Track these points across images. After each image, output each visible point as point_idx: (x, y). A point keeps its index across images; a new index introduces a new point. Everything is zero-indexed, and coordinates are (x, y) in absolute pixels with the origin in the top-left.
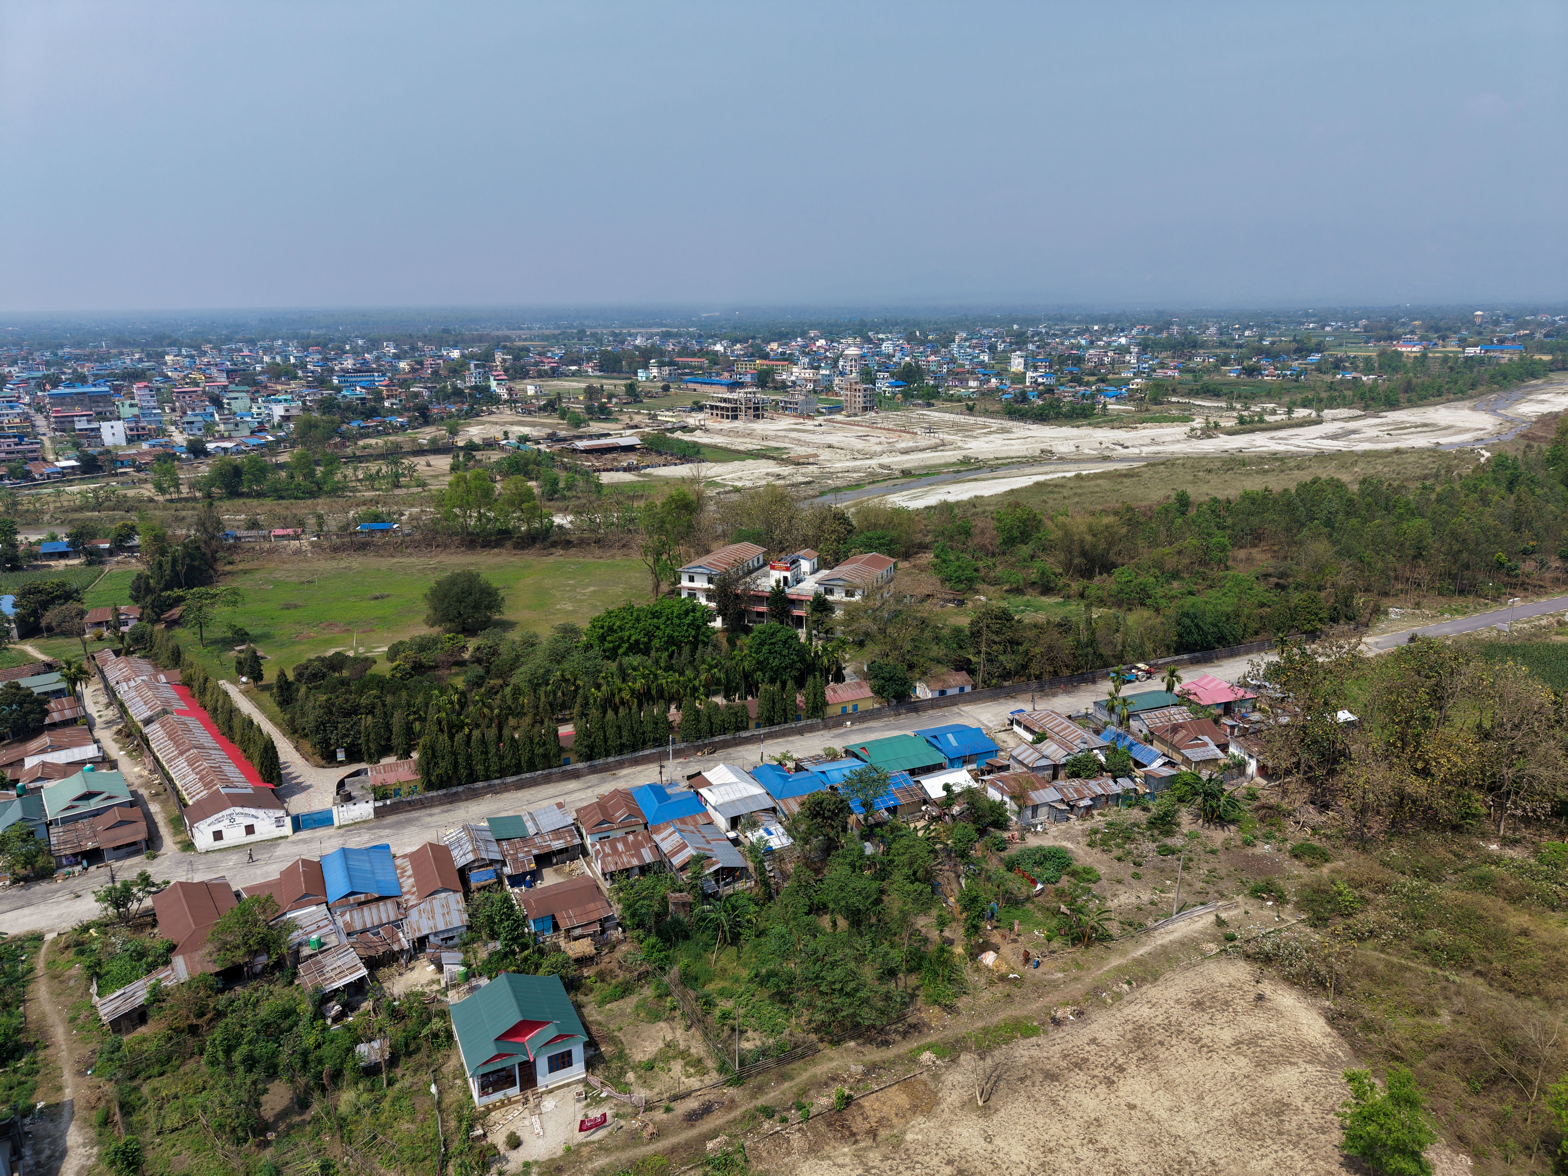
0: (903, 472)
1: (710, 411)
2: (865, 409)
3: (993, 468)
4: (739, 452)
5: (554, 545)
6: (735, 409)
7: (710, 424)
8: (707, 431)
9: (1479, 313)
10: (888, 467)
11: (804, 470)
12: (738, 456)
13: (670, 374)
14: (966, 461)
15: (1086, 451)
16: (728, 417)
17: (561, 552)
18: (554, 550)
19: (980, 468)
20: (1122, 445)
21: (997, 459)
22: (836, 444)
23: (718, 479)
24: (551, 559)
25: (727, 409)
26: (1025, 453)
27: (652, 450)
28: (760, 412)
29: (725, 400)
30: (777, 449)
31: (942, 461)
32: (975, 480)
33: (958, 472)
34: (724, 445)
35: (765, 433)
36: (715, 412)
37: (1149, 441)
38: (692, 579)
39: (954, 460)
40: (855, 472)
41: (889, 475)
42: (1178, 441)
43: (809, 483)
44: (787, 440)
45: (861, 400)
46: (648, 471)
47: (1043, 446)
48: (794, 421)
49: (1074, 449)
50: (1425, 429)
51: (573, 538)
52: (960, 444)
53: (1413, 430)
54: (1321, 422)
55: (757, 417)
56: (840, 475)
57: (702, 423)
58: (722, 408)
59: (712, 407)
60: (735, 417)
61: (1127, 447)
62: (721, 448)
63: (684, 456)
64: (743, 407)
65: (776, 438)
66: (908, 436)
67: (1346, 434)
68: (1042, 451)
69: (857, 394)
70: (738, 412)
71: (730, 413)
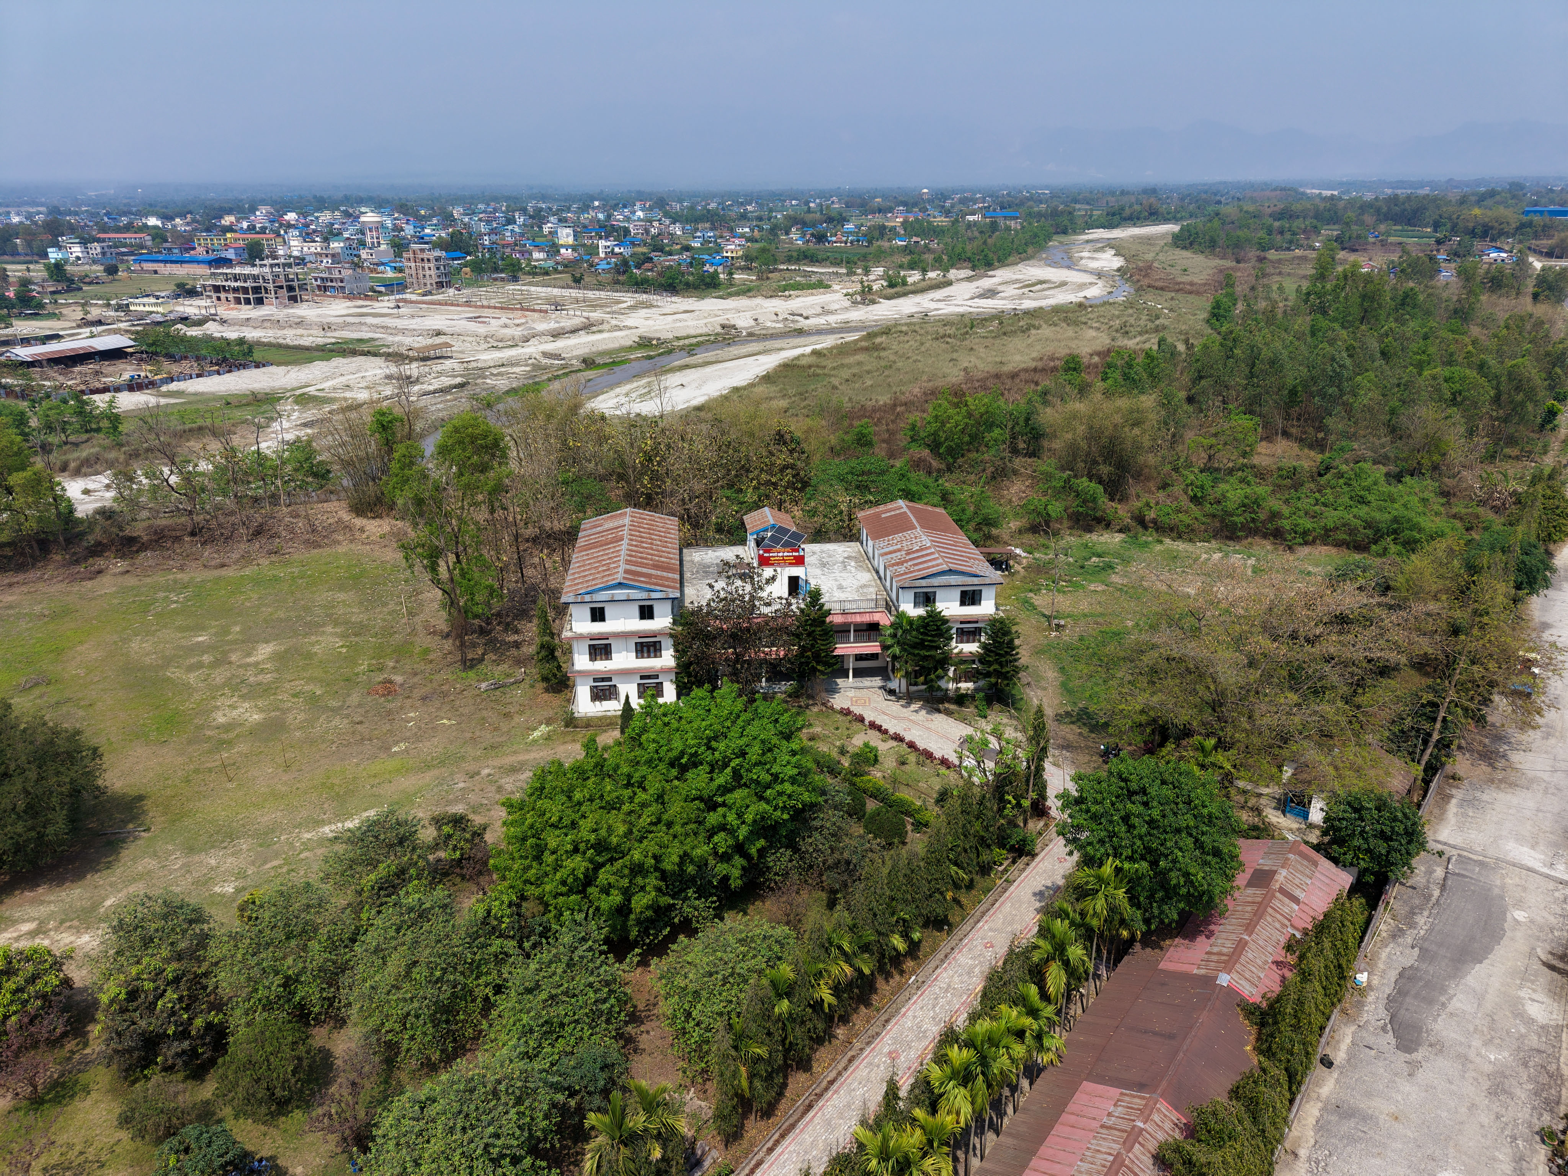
0: (584, 361)
1: (214, 295)
2: (440, 285)
3: (690, 350)
4: (308, 349)
5: (98, 550)
6: (257, 290)
7: (223, 311)
8: (223, 322)
10: (557, 357)
11: (439, 368)
12: (307, 354)
13: (104, 254)
14: (645, 343)
15: (769, 324)
16: (247, 301)
17: (121, 565)
18: (100, 563)
19: (670, 352)
20: (801, 315)
21: (678, 339)
22: (449, 330)
23: (311, 390)
24: (106, 585)
25: (245, 290)
26: (704, 330)
27: (156, 354)
28: (297, 292)
29: (236, 278)
30: (360, 340)
31: (616, 345)
32: (687, 367)
33: (650, 358)
34: (272, 340)
35: (325, 321)
36: (223, 295)
37: (820, 310)
38: (598, 615)
39: (630, 343)
40: (512, 365)
41: (564, 367)
42: (847, 309)
43: (461, 386)
44: (364, 328)
45: (433, 272)
46: (174, 386)
47: (721, 320)
48: (349, 304)
49: (753, 323)
50: (1045, 286)
51: (138, 530)
52: (614, 322)
53: (1039, 287)
54: (949, 283)
55: (294, 299)
56: (495, 371)
57: (213, 311)
58: (235, 290)
59: (217, 289)
60: (260, 302)
61: (807, 318)
62: (270, 345)
63: (225, 359)
64: (271, 286)
65: (346, 325)
66: (536, 315)
67: (991, 293)
68: (723, 327)
69: (426, 265)
70: (264, 295)
71: (251, 296)
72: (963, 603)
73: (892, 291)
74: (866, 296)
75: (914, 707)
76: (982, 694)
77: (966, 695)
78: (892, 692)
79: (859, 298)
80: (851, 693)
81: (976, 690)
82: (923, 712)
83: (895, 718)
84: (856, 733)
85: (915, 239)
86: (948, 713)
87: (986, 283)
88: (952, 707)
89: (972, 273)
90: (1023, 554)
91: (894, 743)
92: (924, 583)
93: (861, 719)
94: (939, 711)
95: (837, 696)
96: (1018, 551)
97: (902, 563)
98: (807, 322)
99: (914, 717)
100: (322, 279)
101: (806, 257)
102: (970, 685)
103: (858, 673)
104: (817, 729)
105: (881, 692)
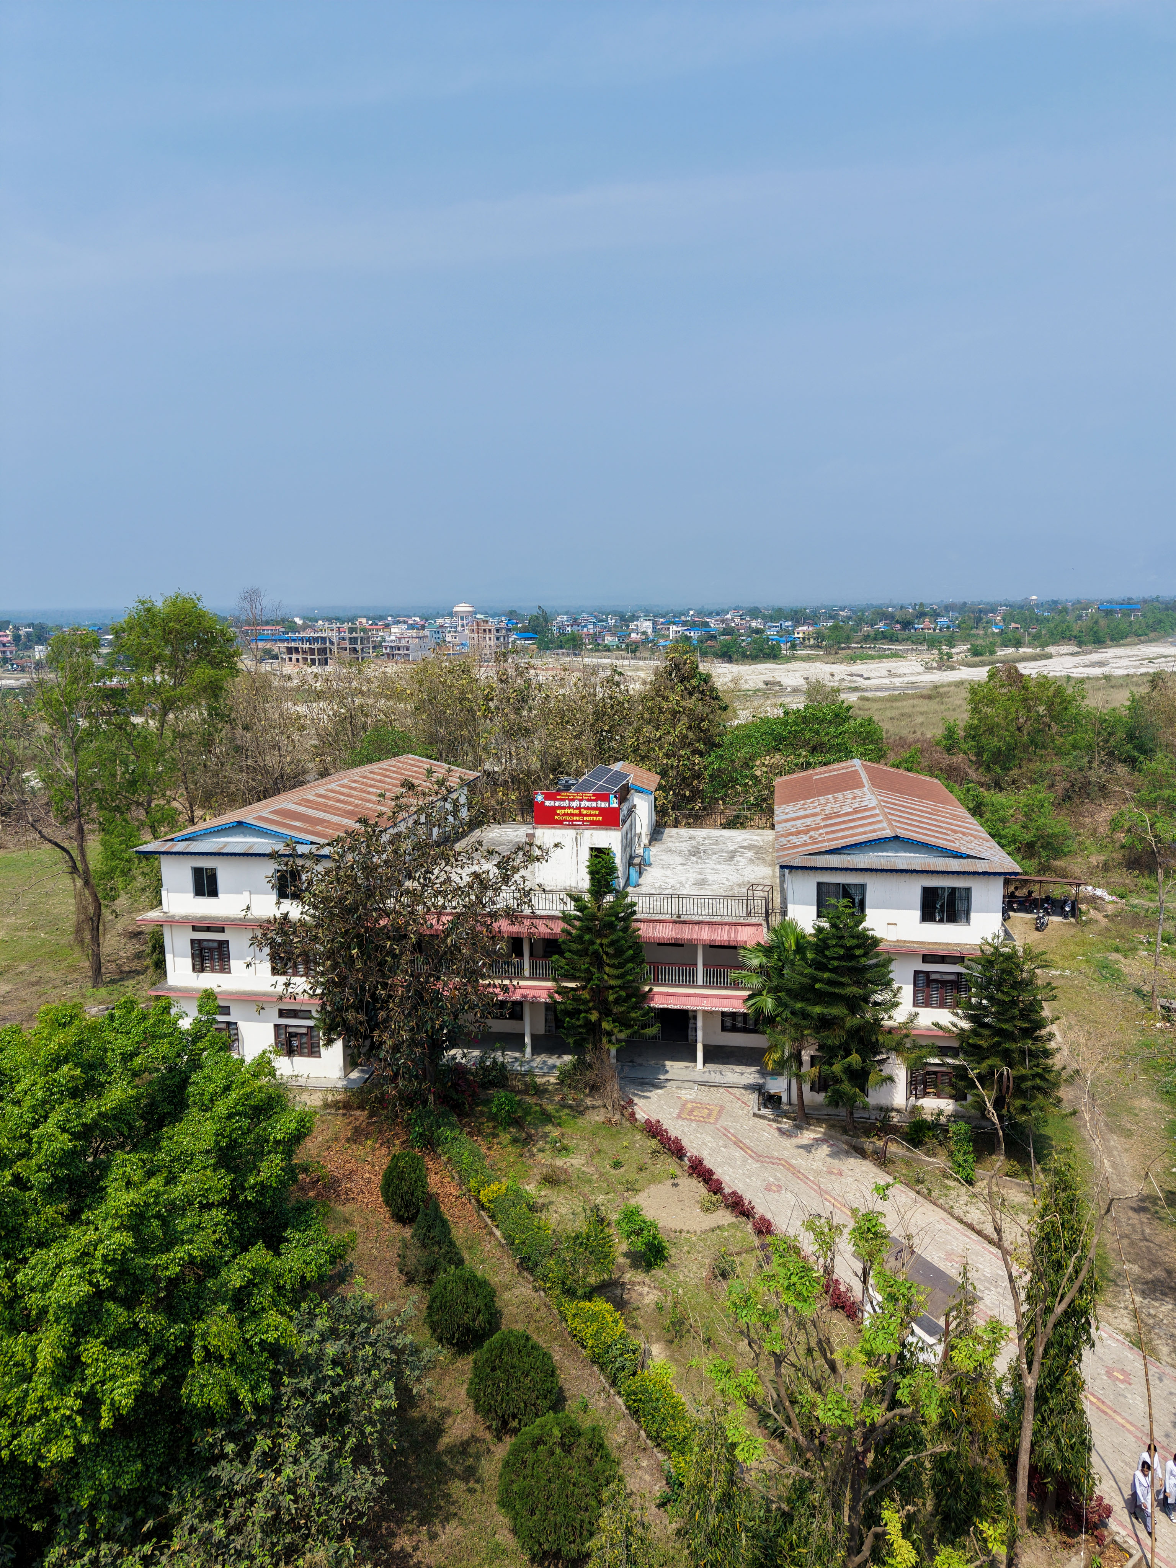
6: (323, 651)
9: (1034, 597)
16: (314, 662)
20: (861, 676)
25: (312, 651)
26: (746, 686)
28: (359, 655)
29: (309, 642)
36: (295, 657)
38: (205, 882)
42: (919, 674)
45: (493, 642)
47: (767, 679)
49: (803, 682)
53: (1161, 660)
57: (277, 668)
60: (324, 662)
61: (869, 679)
64: (335, 648)
67: (1101, 664)
68: (767, 683)
69: (488, 636)
70: (328, 656)
71: (316, 657)
72: (928, 915)
73: (977, 659)
74: (945, 663)
75: (808, 1136)
76: (963, 1127)
77: (935, 1126)
78: (770, 1100)
79: (935, 665)
80: (689, 1094)
81: (956, 1117)
82: (825, 1150)
83: (758, 1157)
84: (654, 1180)
85: (1013, 625)
86: (882, 1160)
87: (1095, 657)
88: (894, 1149)
89: (1076, 649)
90: (1108, 898)
91: (724, 1217)
92: (834, 861)
93: (677, 1150)
94: (861, 1153)
95: (655, 1094)
96: (1099, 892)
97: (806, 832)
98: (868, 682)
99: (800, 1160)
100: (392, 647)
101: (885, 637)
102: (947, 1105)
103: (714, 1055)
104: (575, 1162)
105: (753, 1098)
